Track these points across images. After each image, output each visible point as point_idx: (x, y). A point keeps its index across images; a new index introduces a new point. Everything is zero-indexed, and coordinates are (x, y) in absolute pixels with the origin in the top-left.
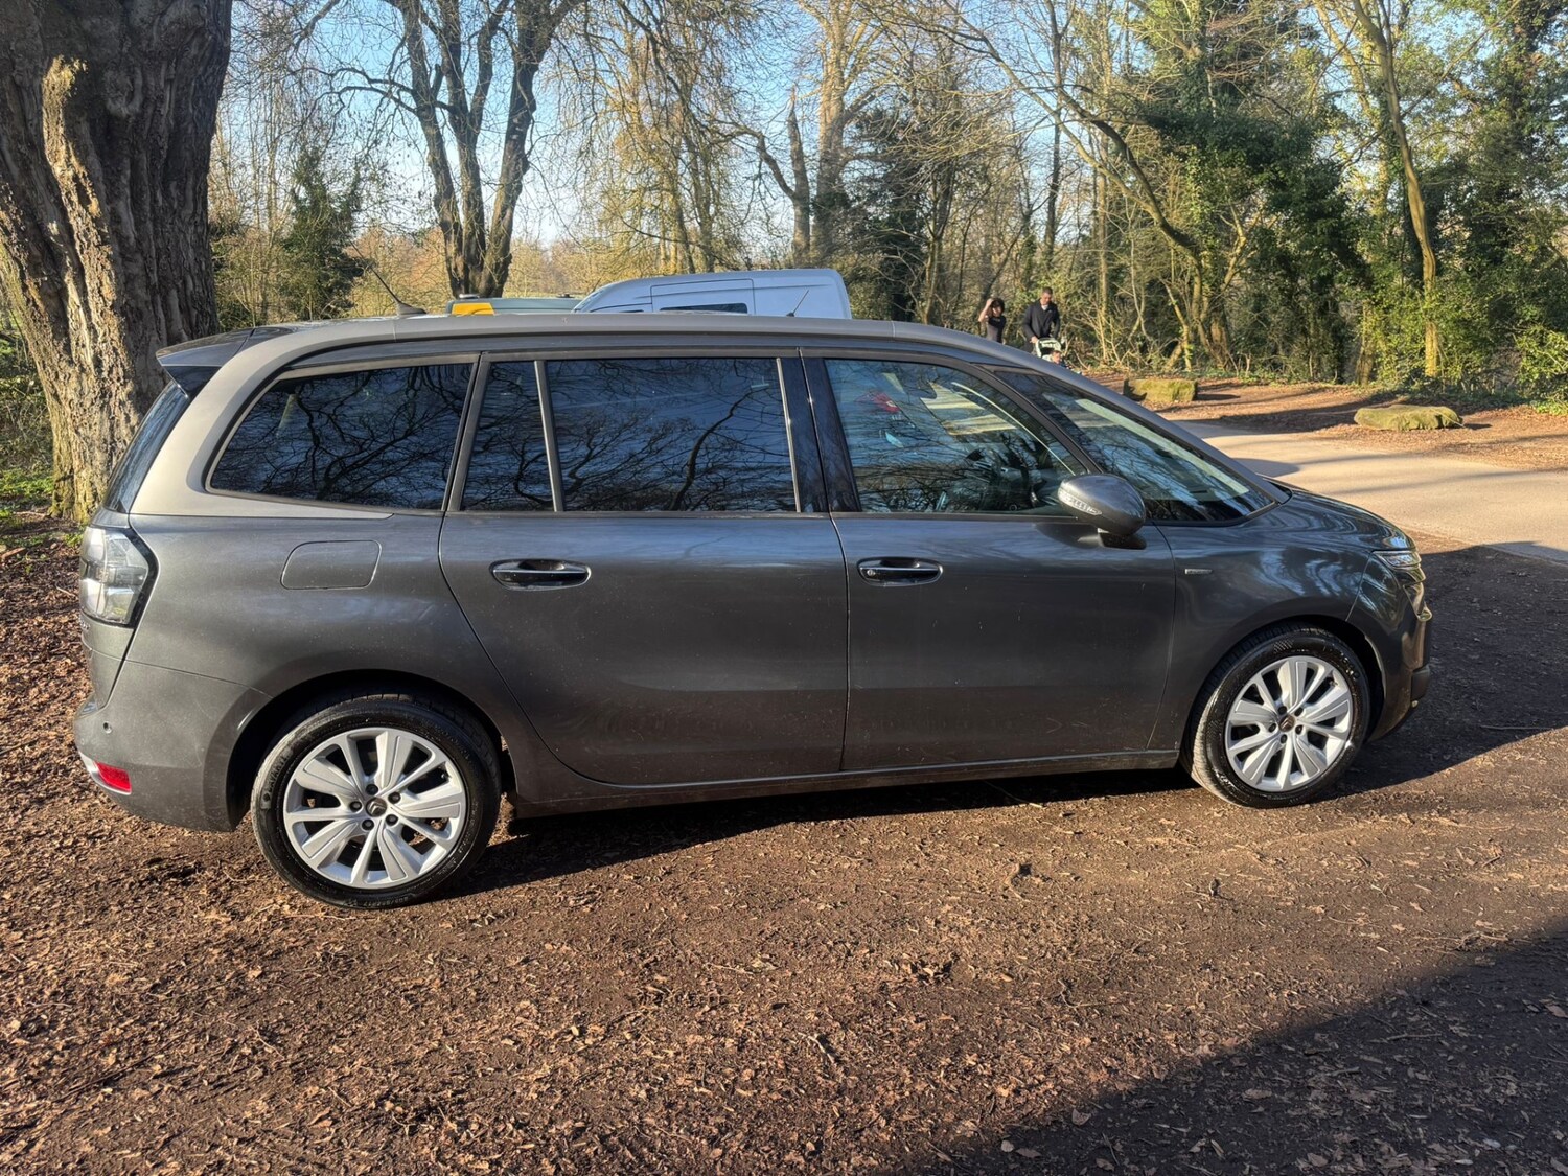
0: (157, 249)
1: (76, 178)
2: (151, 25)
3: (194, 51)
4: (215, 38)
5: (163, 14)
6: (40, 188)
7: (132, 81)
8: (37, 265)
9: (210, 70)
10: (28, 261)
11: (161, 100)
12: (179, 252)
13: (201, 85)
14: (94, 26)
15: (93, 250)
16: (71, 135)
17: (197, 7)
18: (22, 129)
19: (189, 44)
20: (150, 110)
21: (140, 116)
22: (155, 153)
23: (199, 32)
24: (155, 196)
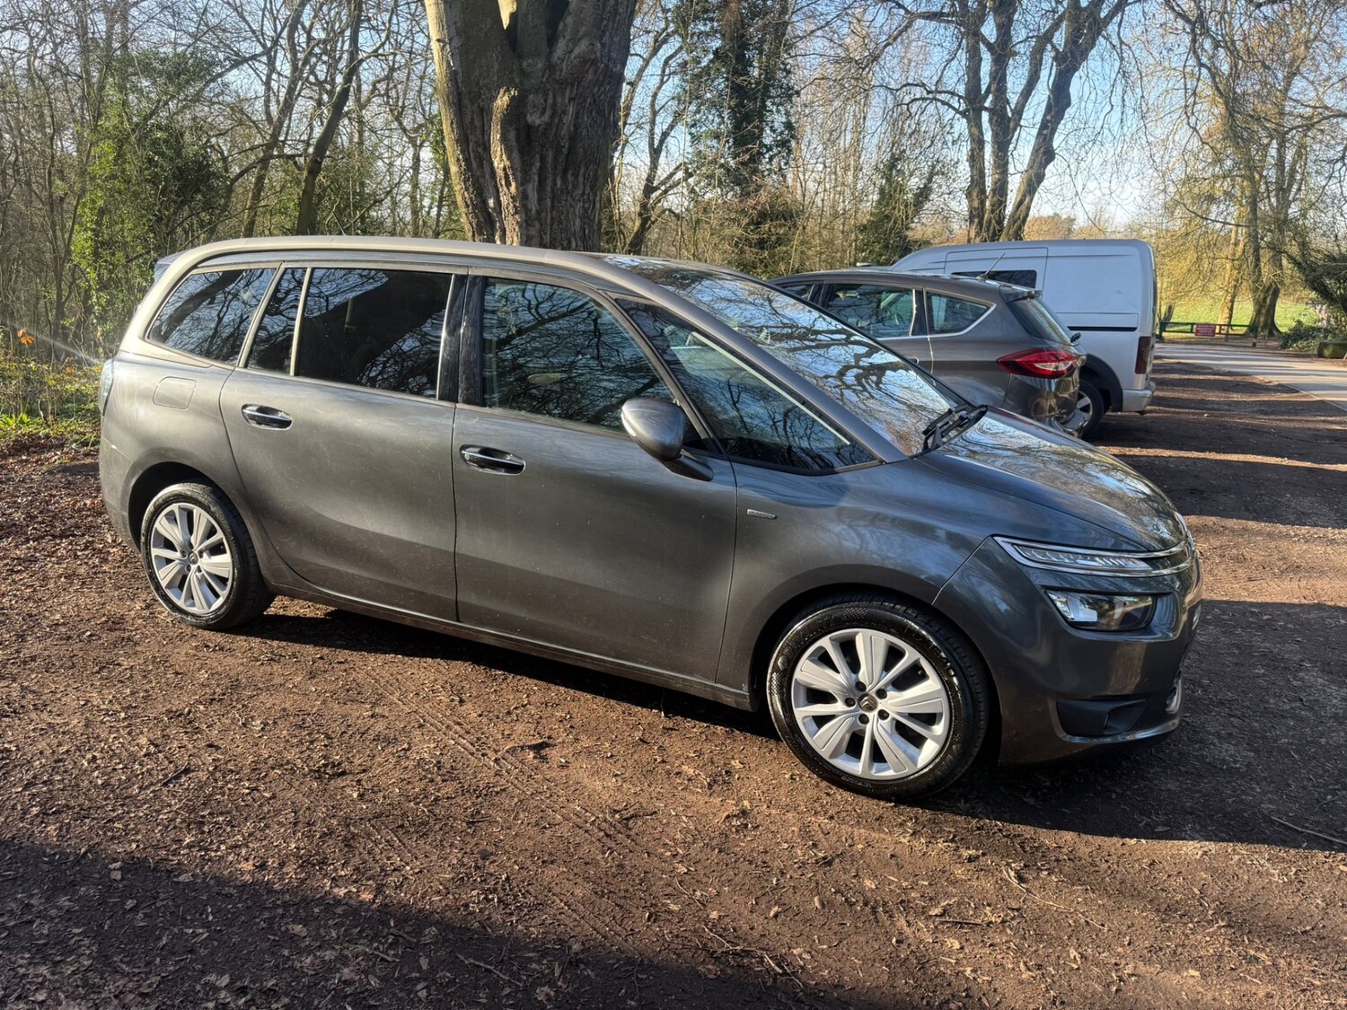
0: (552, 218)
1: (504, 169)
2: (563, 61)
3: (590, 77)
4: (607, 66)
5: (571, 52)
6: (487, 176)
7: (545, 101)
8: (481, 228)
9: (603, 89)
10: (477, 225)
11: (564, 112)
12: (568, 220)
13: (595, 101)
14: (529, 65)
15: (510, 218)
16: (504, 140)
17: (593, 45)
18: (480, 137)
19: (587, 72)
20: (556, 121)
21: (549, 124)
22: (558, 150)
23: (594, 62)
24: (555, 180)
